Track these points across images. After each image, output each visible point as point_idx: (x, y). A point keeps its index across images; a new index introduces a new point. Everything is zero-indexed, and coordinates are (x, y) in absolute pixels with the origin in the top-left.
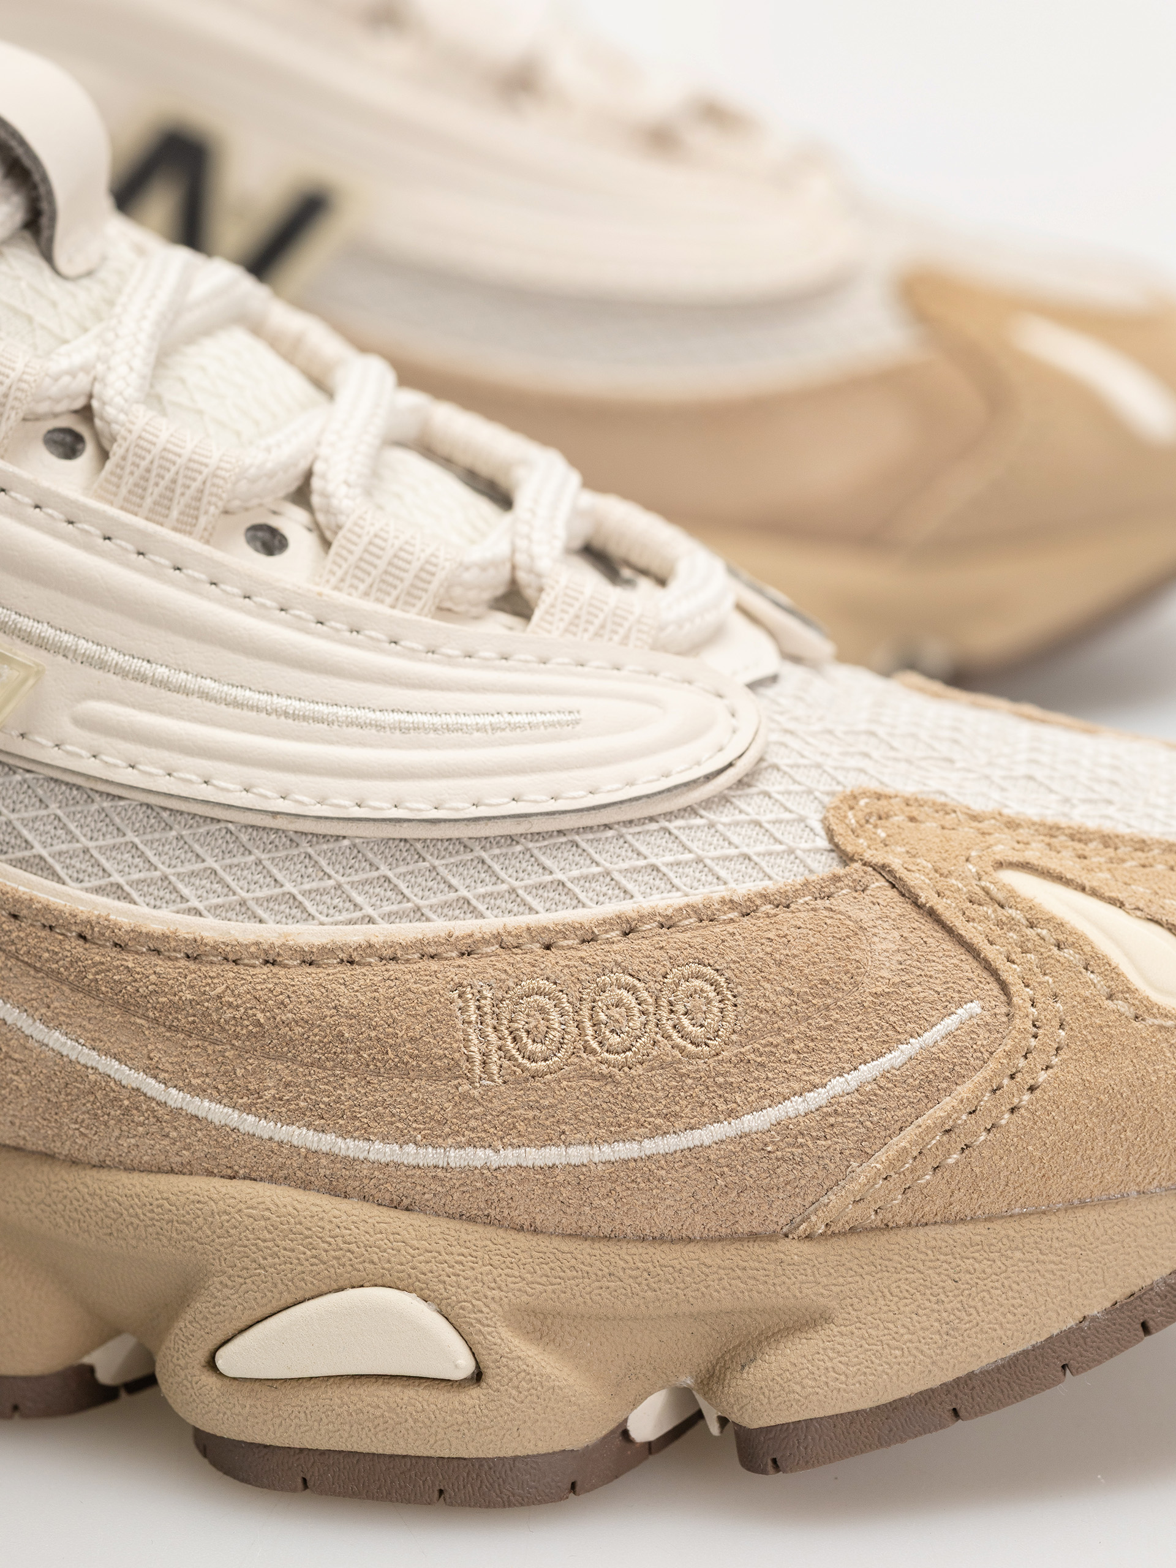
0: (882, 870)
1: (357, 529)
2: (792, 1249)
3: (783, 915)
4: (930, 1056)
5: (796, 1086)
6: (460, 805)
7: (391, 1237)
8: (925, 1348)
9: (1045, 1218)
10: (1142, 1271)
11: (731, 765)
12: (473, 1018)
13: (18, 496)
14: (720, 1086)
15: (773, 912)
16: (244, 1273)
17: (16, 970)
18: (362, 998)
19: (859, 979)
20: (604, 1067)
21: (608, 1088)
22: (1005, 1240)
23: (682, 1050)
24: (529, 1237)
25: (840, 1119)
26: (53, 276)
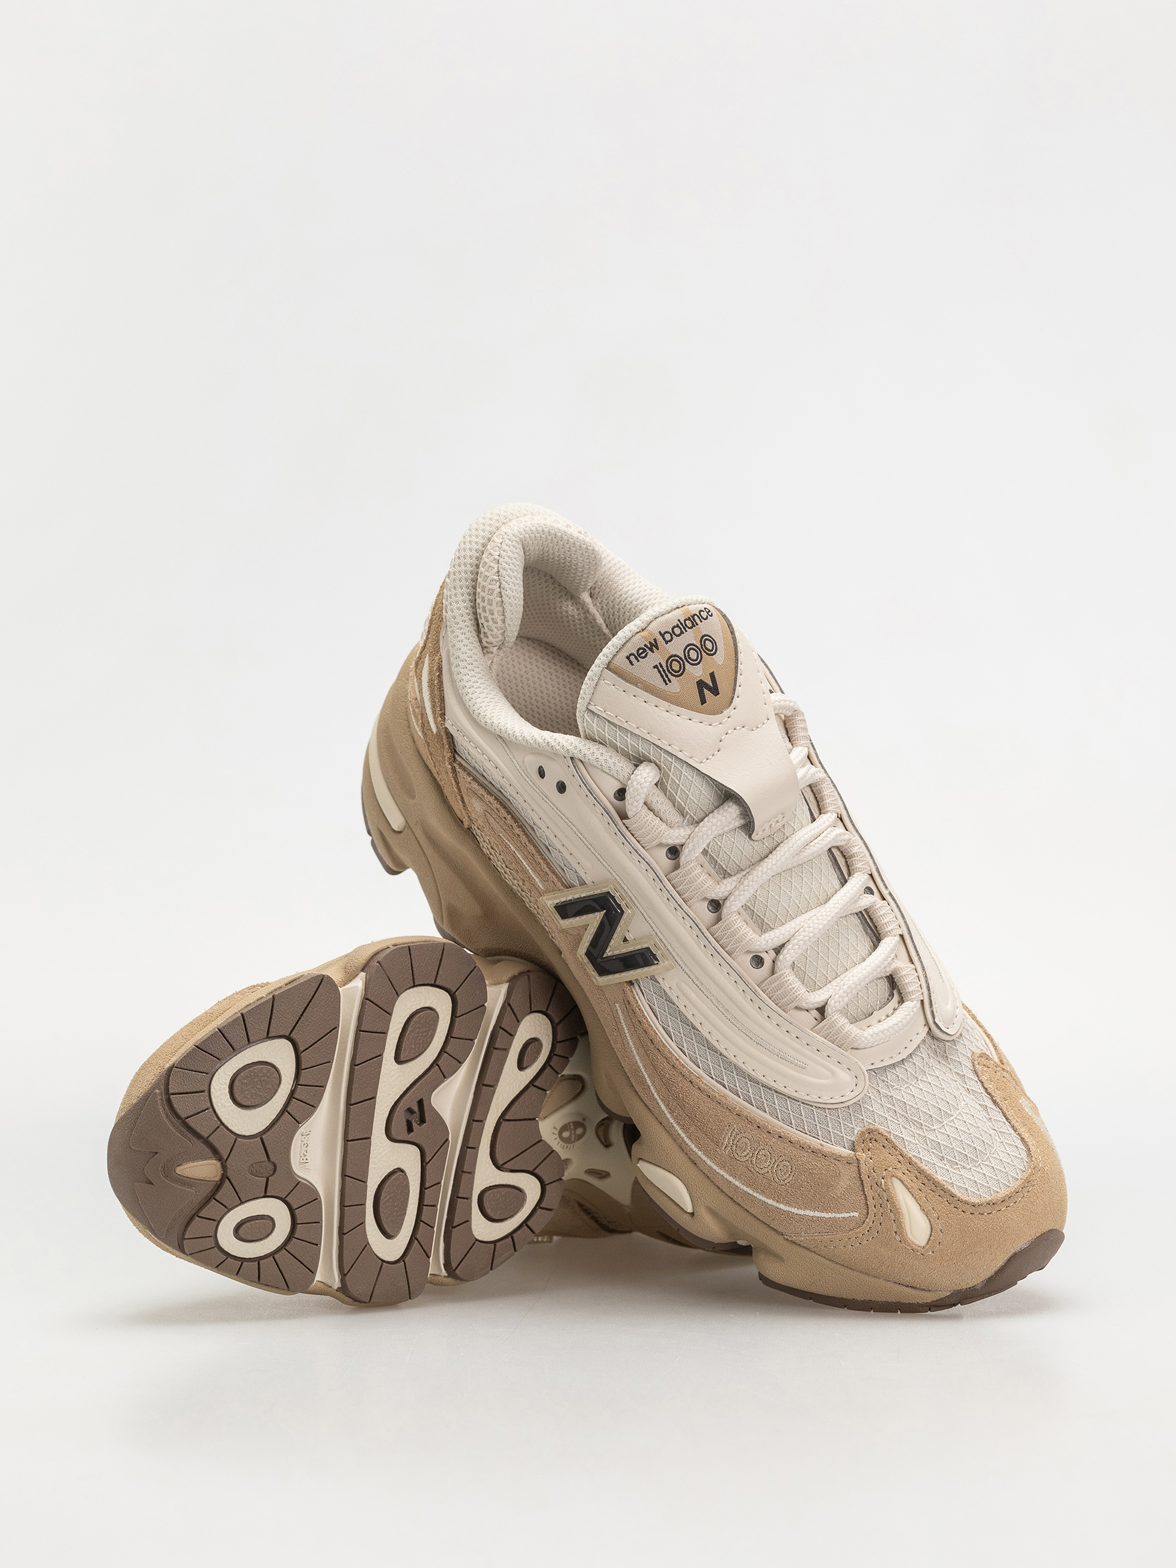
0: (858, 1160)
2: (781, 1239)
3: (822, 1159)
4: (836, 1220)
7: (687, 1170)
11: (843, 1102)
12: (728, 1134)
14: (779, 1193)
15: (820, 1156)
18: (706, 1109)
19: (829, 1189)
20: (753, 1168)
21: (751, 1174)
23: (774, 1178)
25: (804, 1221)
26: (749, 840)
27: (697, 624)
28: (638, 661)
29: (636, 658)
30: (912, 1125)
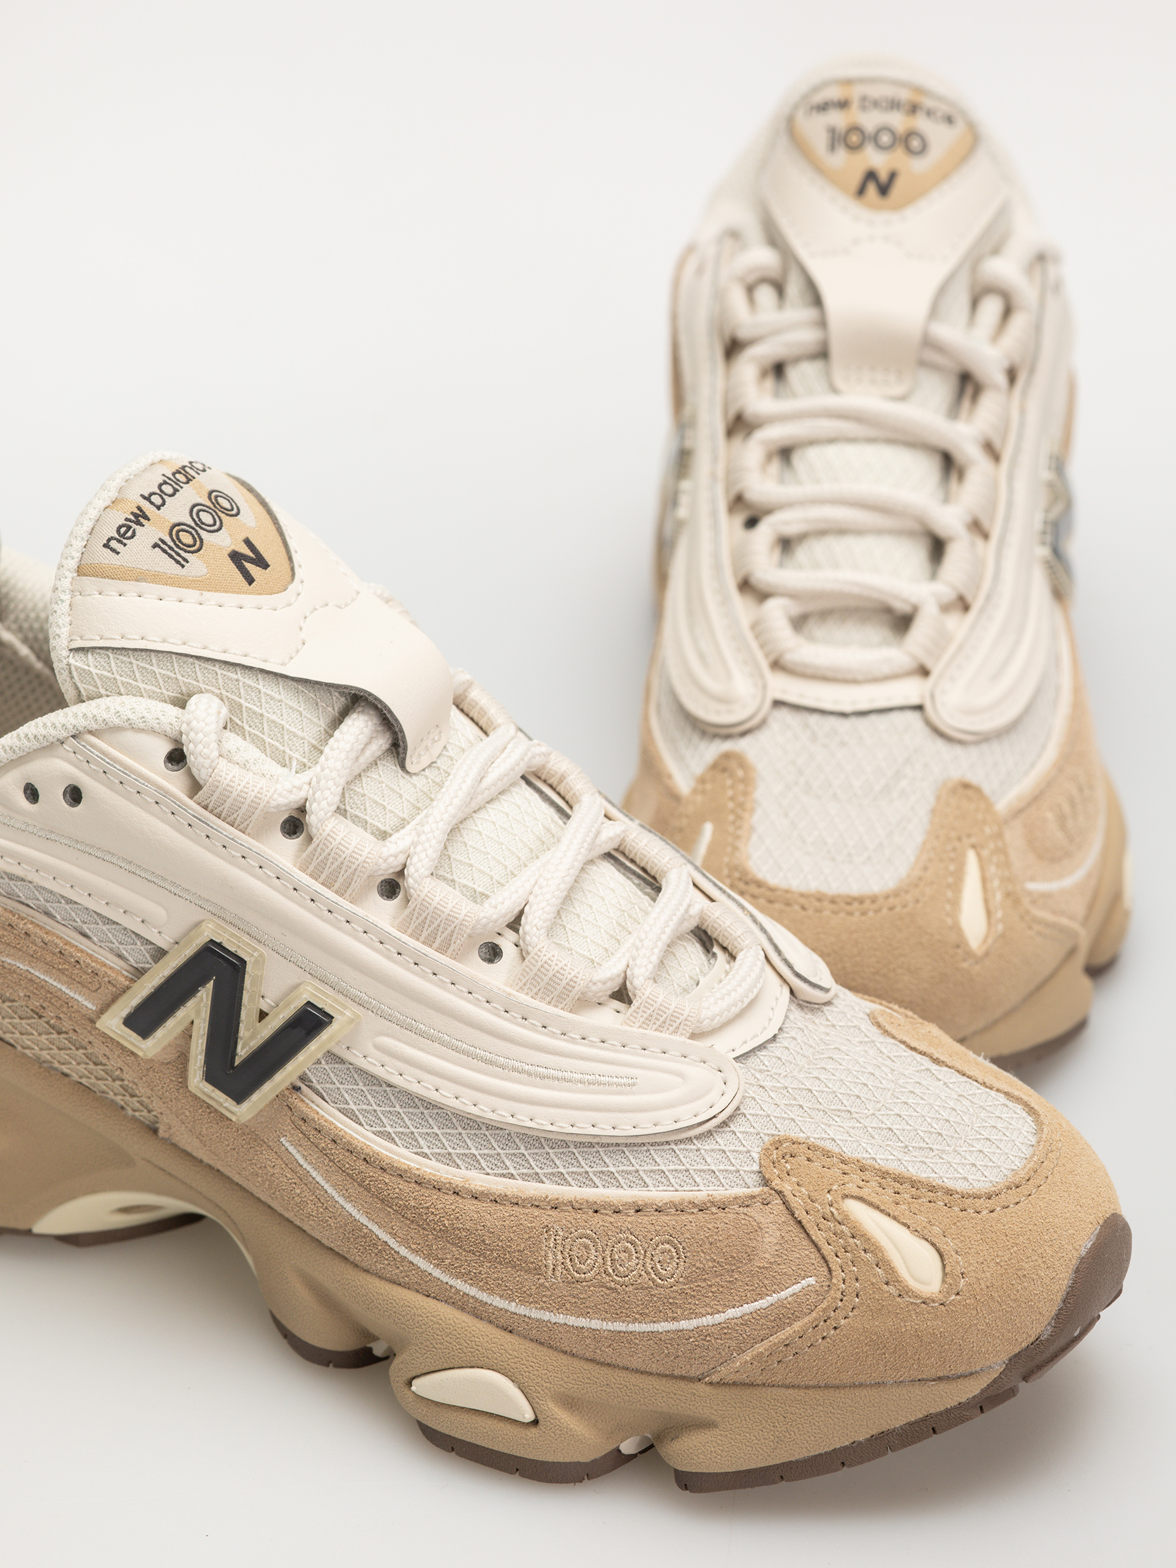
0: (779, 1193)
1: (536, 957)
2: (701, 1388)
3: (721, 1214)
4: (781, 1304)
5: (709, 1310)
6: (564, 1125)
7: (499, 1347)
8: (765, 1449)
9: (837, 1391)
10: (890, 1422)
11: (715, 1117)
12: (552, 1245)
13: (355, 926)
14: (671, 1303)
15: (716, 1211)
16: (426, 1348)
17: (333, 1168)
18: (497, 1224)
19: (752, 1257)
20: (612, 1284)
21: (613, 1295)
22: (814, 1400)
23: (654, 1281)
24: (569, 1358)
25: (730, 1331)
26: (404, 775)
27: (194, 478)
28: (125, 545)
29: (119, 541)
30: (836, 1119)
